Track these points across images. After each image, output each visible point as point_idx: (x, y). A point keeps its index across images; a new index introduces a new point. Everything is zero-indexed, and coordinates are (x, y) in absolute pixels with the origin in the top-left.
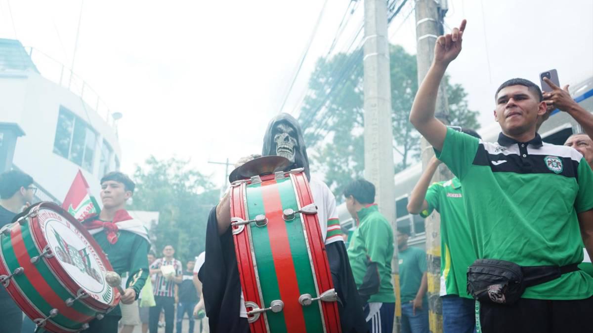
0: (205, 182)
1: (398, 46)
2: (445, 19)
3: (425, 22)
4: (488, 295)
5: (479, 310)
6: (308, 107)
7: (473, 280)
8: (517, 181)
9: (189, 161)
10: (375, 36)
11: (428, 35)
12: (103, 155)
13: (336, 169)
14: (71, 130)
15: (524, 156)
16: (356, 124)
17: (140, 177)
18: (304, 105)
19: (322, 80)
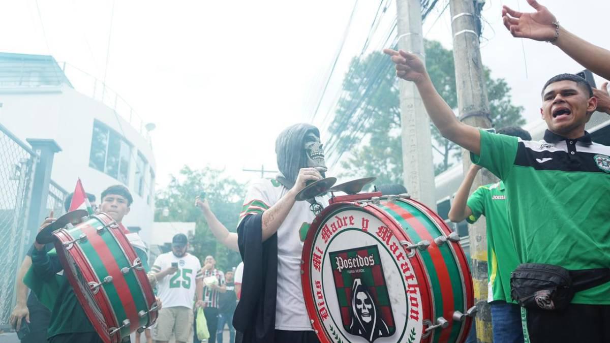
0: (241, 191)
1: (435, 42)
2: (482, 12)
3: (461, 16)
4: (536, 301)
5: (526, 317)
6: (342, 109)
7: (518, 286)
8: (565, 180)
9: (223, 171)
10: (409, 34)
11: (464, 31)
12: (138, 166)
13: (374, 172)
14: (106, 142)
15: (573, 153)
16: (393, 125)
17: (175, 188)
18: (338, 107)
19: (356, 81)
